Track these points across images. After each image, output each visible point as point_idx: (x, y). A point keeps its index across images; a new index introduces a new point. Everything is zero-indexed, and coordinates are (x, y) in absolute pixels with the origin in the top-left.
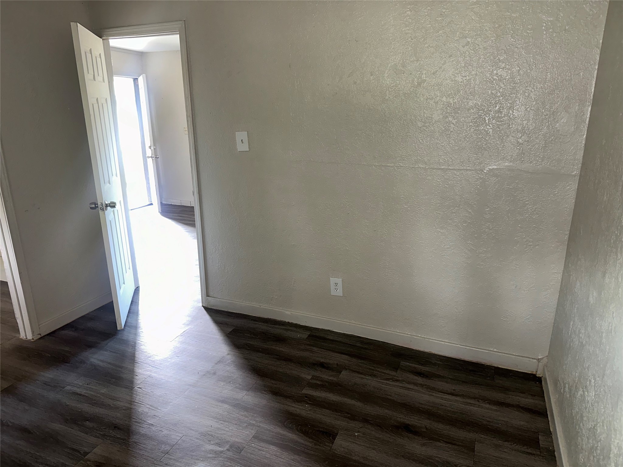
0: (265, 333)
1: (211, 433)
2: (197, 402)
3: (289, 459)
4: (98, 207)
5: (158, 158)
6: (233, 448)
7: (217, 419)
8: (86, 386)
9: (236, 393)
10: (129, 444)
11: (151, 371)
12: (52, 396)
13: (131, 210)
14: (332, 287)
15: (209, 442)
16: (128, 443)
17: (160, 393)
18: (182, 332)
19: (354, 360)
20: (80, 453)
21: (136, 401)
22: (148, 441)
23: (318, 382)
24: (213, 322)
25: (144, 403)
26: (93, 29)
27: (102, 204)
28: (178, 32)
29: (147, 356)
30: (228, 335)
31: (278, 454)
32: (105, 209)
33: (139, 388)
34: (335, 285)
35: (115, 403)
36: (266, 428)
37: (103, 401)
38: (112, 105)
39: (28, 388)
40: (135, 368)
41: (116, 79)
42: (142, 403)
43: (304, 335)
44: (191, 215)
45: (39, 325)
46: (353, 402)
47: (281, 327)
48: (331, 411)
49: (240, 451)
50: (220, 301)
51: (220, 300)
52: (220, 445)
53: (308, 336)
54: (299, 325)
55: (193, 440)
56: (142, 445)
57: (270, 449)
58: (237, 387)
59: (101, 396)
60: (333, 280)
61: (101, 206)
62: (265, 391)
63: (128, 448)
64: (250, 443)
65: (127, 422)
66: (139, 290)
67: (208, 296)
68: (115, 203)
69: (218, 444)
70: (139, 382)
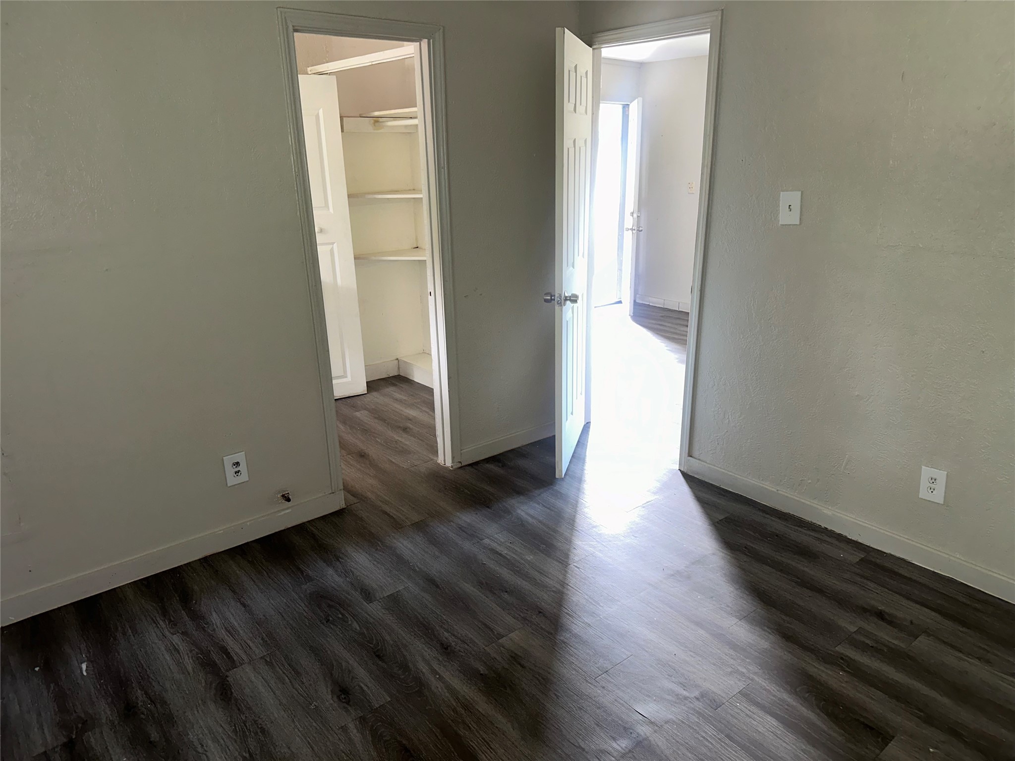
0: (781, 536)
1: (673, 664)
2: (657, 611)
3: (796, 746)
4: (554, 300)
5: (642, 231)
6: (705, 699)
7: (685, 647)
8: (509, 545)
9: (719, 617)
10: (555, 642)
11: (594, 548)
12: (467, 546)
13: (595, 307)
14: (924, 484)
15: (669, 677)
16: (554, 639)
17: (604, 583)
18: (645, 502)
19: (948, 624)
20: (494, 632)
21: (569, 584)
22: (581, 645)
23: (868, 641)
24: (693, 497)
25: (581, 590)
26: (582, 34)
27: (560, 296)
28: (709, 30)
29: (591, 524)
30: (716, 524)
31: (779, 732)
32: (563, 304)
33: (576, 567)
34: (931, 482)
35: (543, 578)
36: (764, 686)
37: (527, 572)
38: (592, 149)
39: (441, 530)
40: (573, 538)
41: (603, 107)
42: (579, 590)
43: (855, 557)
44: (683, 325)
45: (461, 450)
46: (933, 694)
47: (811, 534)
48: (887, 696)
49: (716, 706)
50: (709, 467)
51: (709, 465)
52: (684, 686)
53: (860, 560)
54: (846, 537)
55: (645, 666)
56: (572, 649)
57: (767, 720)
58: (723, 608)
59: (527, 565)
60: (927, 472)
61: (559, 299)
62: (768, 628)
63: (554, 647)
64: (733, 699)
65: (555, 610)
66: (589, 427)
67: (691, 456)
68: (577, 297)
69: (682, 684)
70: (576, 559)
